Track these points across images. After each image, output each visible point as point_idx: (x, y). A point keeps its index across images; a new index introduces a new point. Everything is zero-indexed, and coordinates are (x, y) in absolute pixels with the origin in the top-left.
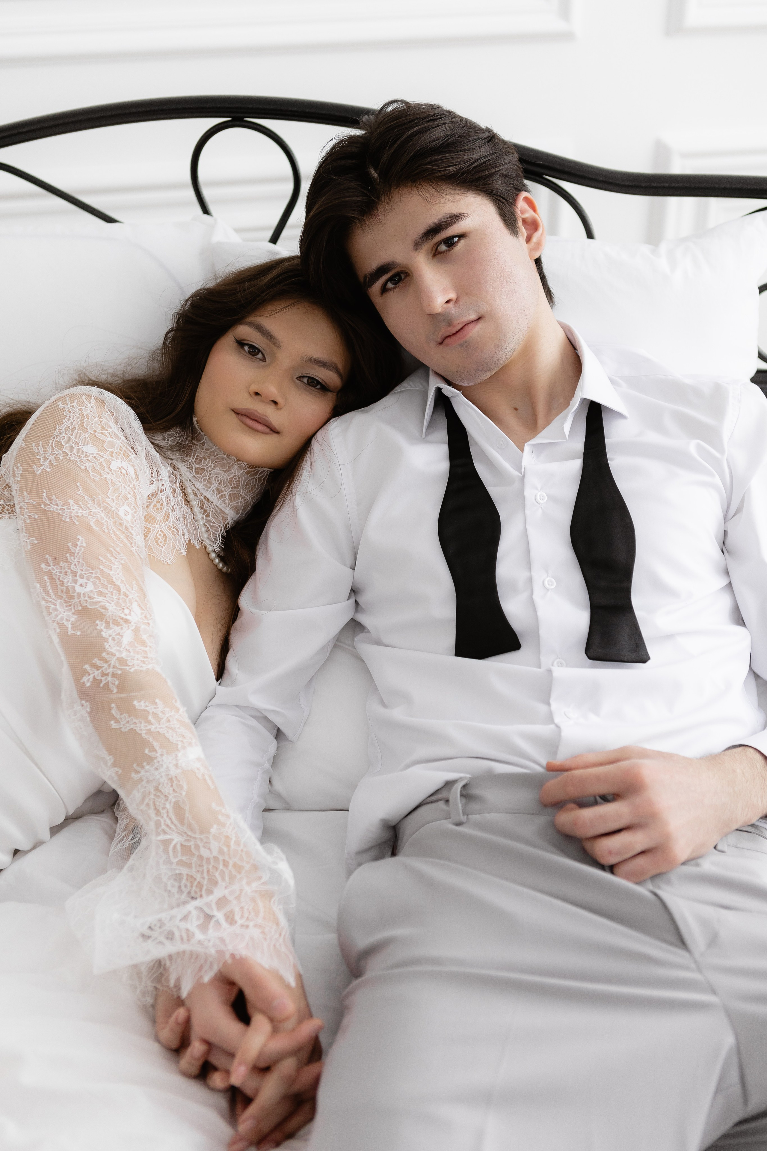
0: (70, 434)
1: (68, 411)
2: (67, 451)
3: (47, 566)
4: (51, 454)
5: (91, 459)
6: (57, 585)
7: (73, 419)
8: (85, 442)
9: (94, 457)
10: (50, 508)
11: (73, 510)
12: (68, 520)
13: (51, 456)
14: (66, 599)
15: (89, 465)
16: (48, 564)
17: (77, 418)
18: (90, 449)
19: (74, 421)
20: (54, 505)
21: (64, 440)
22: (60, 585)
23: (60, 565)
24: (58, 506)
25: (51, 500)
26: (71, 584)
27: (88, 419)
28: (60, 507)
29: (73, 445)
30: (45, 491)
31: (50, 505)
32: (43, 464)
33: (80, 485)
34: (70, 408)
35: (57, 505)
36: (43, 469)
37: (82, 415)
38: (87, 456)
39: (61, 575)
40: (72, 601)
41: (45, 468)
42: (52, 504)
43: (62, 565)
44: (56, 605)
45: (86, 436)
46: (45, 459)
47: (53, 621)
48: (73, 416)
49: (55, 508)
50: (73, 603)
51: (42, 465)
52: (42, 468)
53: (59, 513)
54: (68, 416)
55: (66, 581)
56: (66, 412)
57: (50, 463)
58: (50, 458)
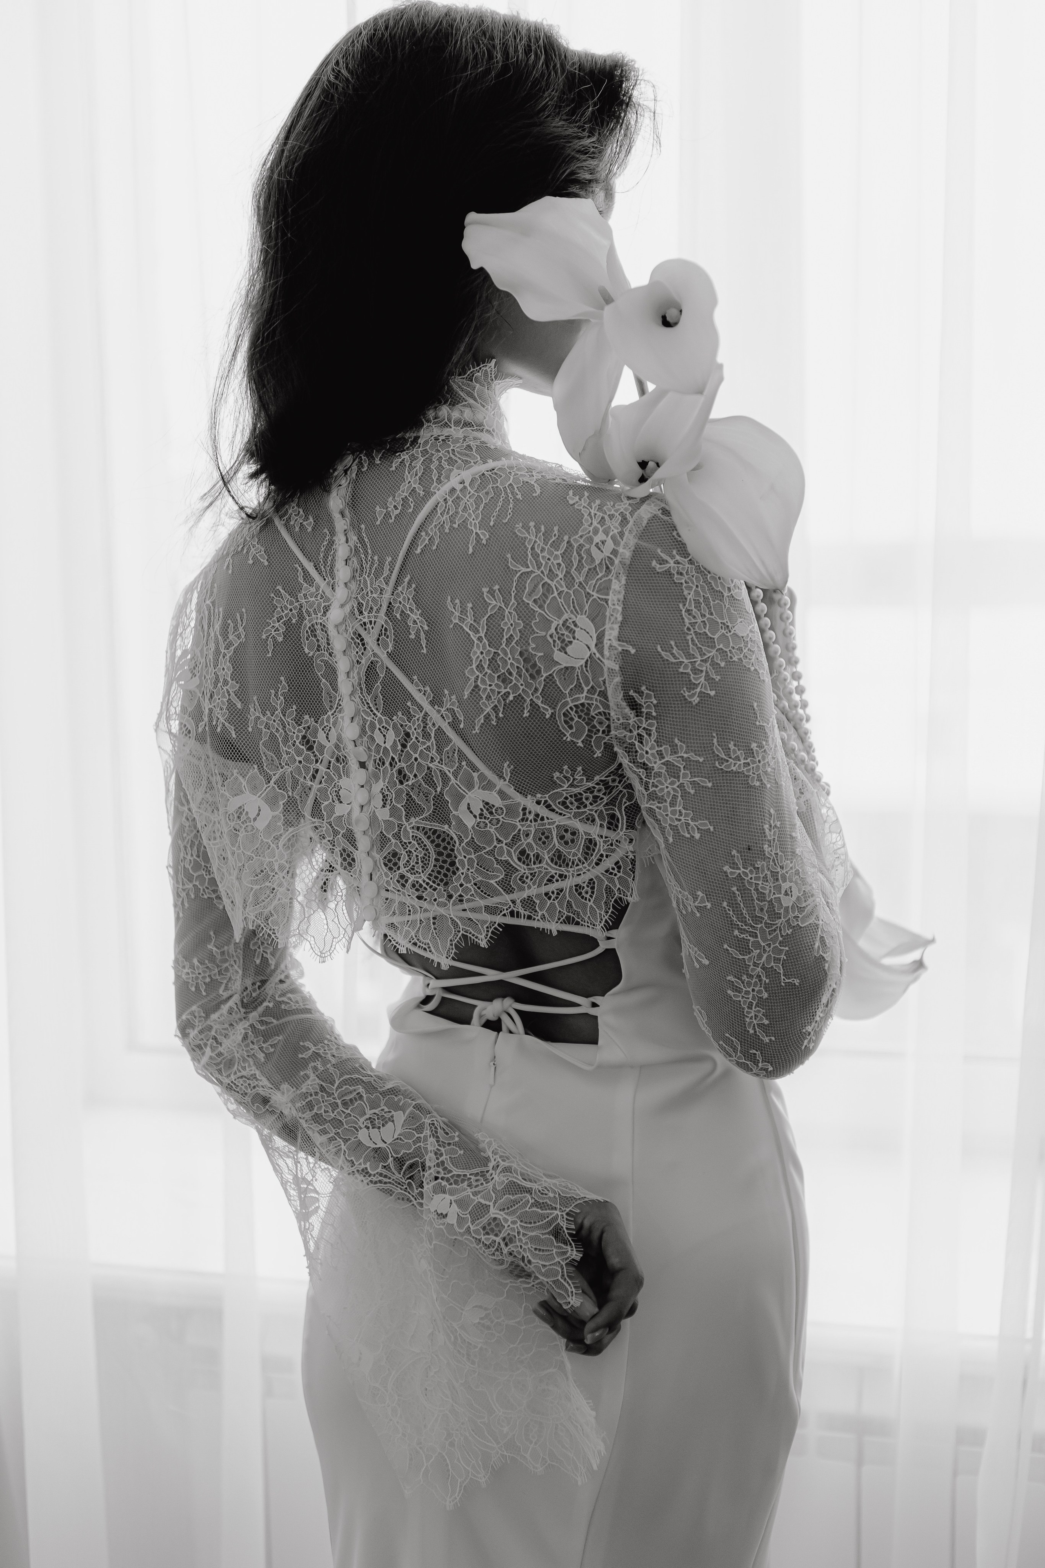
2: (721, 646)
3: (733, 868)
4: (702, 661)
6: (753, 900)
7: (693, 583)
10: (729, 766)
13: (704, 664)
14: (769, 922)
16: (734, 866)
19: (697, 586)
20: (733, 759)
22: (758, 900)
23: (756, 866)
24: (739, 760)
25: (727, 751)
26: (774, 896)
28: (743, 761)
30: (714, 735)
31: (727, 761)
32: (697, 682)
34: (678, 567)
36: (701, 692)
39: (760, 883)
40: (777, 922)
41: (703, 690)
42: (730, 758)
43: (759, 866)
44: (756, 937)
46: (696, 671)
47: (755, 964)
48: (689, 578)
50: (779, 925)
51: (697, 685)
52: (698, 690)
54: (683, 581)
55: (767, 892)
56: (676, 576)
57: (708, 678)
58: (704, 669)
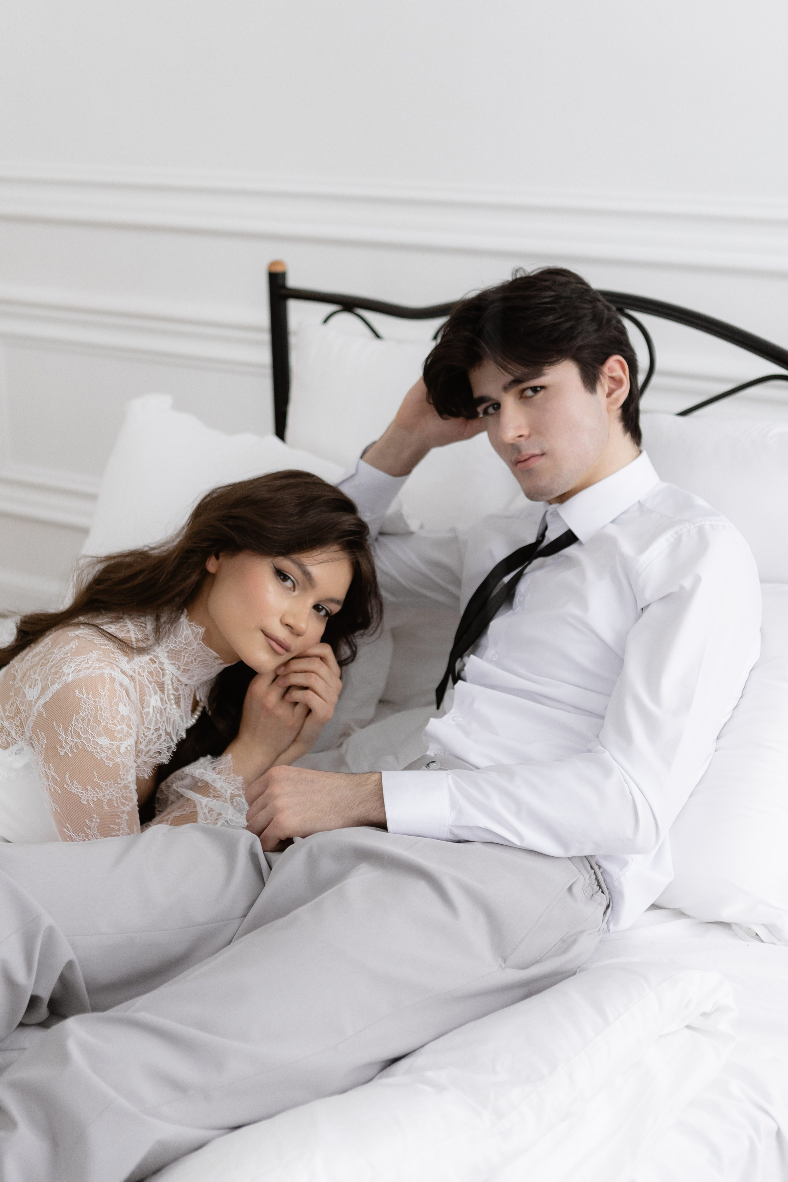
0: (86, 726)
1: (84, 702)
5: (106, 750)
8: (99, 735)
9: (108, 748)
11: (90, 794)
12: (85, 803)
15: (103, 755)
17: (92, 710)
18: (104, 741)
21: (82, 731)
27: (101, 711)
29: (90, 737)
33: (96, 773)
35: (77, 789)
37: (96, 707)
38: (102, 747)
45: (100, 729)
49: (75, 791)
53: (78, 795)
